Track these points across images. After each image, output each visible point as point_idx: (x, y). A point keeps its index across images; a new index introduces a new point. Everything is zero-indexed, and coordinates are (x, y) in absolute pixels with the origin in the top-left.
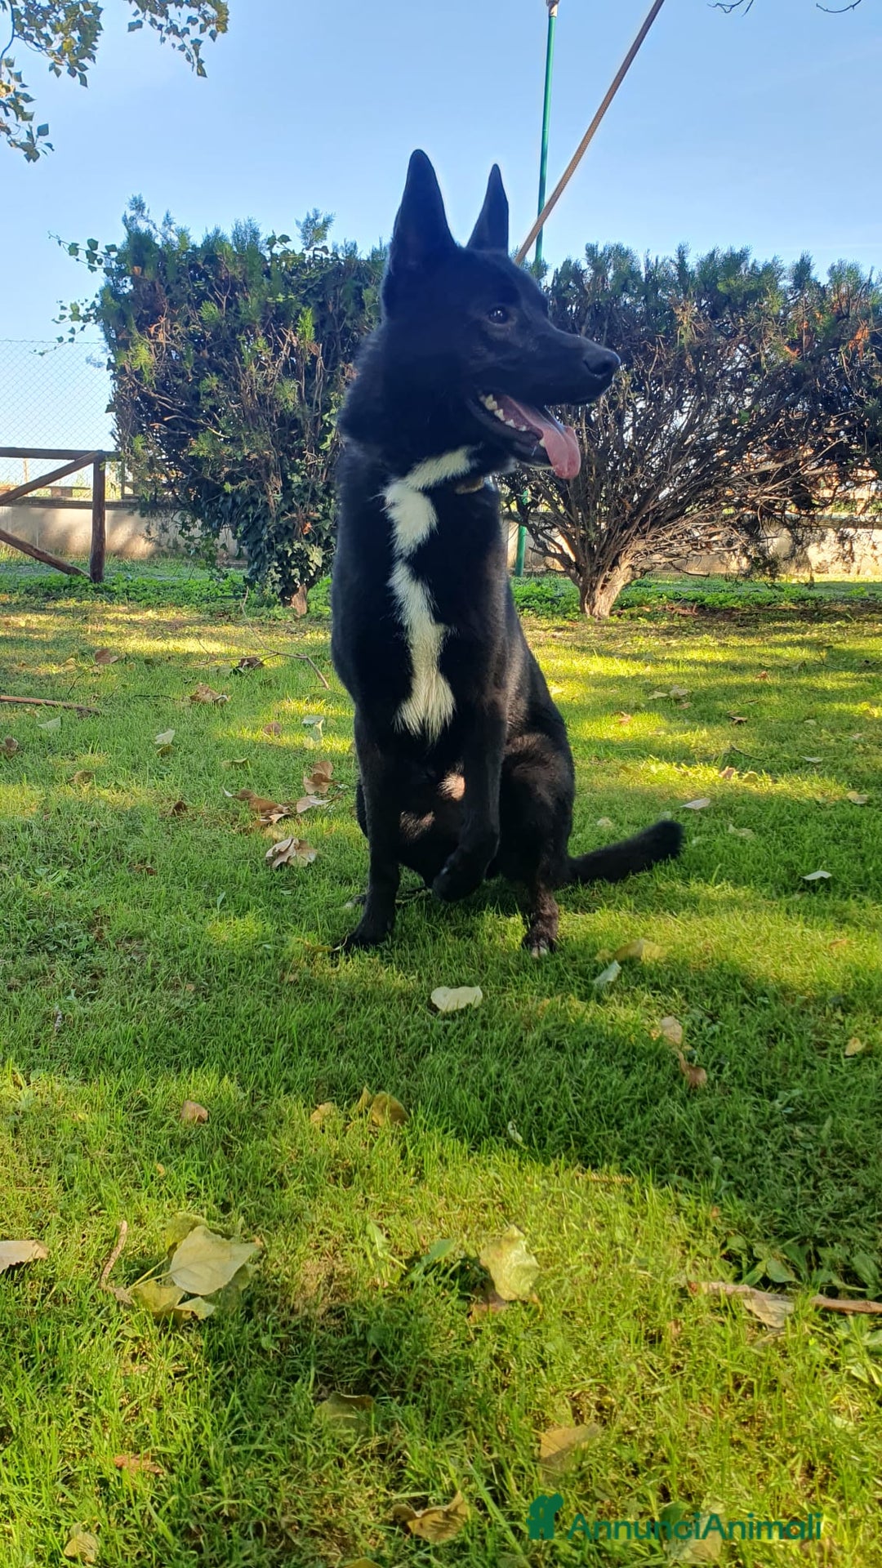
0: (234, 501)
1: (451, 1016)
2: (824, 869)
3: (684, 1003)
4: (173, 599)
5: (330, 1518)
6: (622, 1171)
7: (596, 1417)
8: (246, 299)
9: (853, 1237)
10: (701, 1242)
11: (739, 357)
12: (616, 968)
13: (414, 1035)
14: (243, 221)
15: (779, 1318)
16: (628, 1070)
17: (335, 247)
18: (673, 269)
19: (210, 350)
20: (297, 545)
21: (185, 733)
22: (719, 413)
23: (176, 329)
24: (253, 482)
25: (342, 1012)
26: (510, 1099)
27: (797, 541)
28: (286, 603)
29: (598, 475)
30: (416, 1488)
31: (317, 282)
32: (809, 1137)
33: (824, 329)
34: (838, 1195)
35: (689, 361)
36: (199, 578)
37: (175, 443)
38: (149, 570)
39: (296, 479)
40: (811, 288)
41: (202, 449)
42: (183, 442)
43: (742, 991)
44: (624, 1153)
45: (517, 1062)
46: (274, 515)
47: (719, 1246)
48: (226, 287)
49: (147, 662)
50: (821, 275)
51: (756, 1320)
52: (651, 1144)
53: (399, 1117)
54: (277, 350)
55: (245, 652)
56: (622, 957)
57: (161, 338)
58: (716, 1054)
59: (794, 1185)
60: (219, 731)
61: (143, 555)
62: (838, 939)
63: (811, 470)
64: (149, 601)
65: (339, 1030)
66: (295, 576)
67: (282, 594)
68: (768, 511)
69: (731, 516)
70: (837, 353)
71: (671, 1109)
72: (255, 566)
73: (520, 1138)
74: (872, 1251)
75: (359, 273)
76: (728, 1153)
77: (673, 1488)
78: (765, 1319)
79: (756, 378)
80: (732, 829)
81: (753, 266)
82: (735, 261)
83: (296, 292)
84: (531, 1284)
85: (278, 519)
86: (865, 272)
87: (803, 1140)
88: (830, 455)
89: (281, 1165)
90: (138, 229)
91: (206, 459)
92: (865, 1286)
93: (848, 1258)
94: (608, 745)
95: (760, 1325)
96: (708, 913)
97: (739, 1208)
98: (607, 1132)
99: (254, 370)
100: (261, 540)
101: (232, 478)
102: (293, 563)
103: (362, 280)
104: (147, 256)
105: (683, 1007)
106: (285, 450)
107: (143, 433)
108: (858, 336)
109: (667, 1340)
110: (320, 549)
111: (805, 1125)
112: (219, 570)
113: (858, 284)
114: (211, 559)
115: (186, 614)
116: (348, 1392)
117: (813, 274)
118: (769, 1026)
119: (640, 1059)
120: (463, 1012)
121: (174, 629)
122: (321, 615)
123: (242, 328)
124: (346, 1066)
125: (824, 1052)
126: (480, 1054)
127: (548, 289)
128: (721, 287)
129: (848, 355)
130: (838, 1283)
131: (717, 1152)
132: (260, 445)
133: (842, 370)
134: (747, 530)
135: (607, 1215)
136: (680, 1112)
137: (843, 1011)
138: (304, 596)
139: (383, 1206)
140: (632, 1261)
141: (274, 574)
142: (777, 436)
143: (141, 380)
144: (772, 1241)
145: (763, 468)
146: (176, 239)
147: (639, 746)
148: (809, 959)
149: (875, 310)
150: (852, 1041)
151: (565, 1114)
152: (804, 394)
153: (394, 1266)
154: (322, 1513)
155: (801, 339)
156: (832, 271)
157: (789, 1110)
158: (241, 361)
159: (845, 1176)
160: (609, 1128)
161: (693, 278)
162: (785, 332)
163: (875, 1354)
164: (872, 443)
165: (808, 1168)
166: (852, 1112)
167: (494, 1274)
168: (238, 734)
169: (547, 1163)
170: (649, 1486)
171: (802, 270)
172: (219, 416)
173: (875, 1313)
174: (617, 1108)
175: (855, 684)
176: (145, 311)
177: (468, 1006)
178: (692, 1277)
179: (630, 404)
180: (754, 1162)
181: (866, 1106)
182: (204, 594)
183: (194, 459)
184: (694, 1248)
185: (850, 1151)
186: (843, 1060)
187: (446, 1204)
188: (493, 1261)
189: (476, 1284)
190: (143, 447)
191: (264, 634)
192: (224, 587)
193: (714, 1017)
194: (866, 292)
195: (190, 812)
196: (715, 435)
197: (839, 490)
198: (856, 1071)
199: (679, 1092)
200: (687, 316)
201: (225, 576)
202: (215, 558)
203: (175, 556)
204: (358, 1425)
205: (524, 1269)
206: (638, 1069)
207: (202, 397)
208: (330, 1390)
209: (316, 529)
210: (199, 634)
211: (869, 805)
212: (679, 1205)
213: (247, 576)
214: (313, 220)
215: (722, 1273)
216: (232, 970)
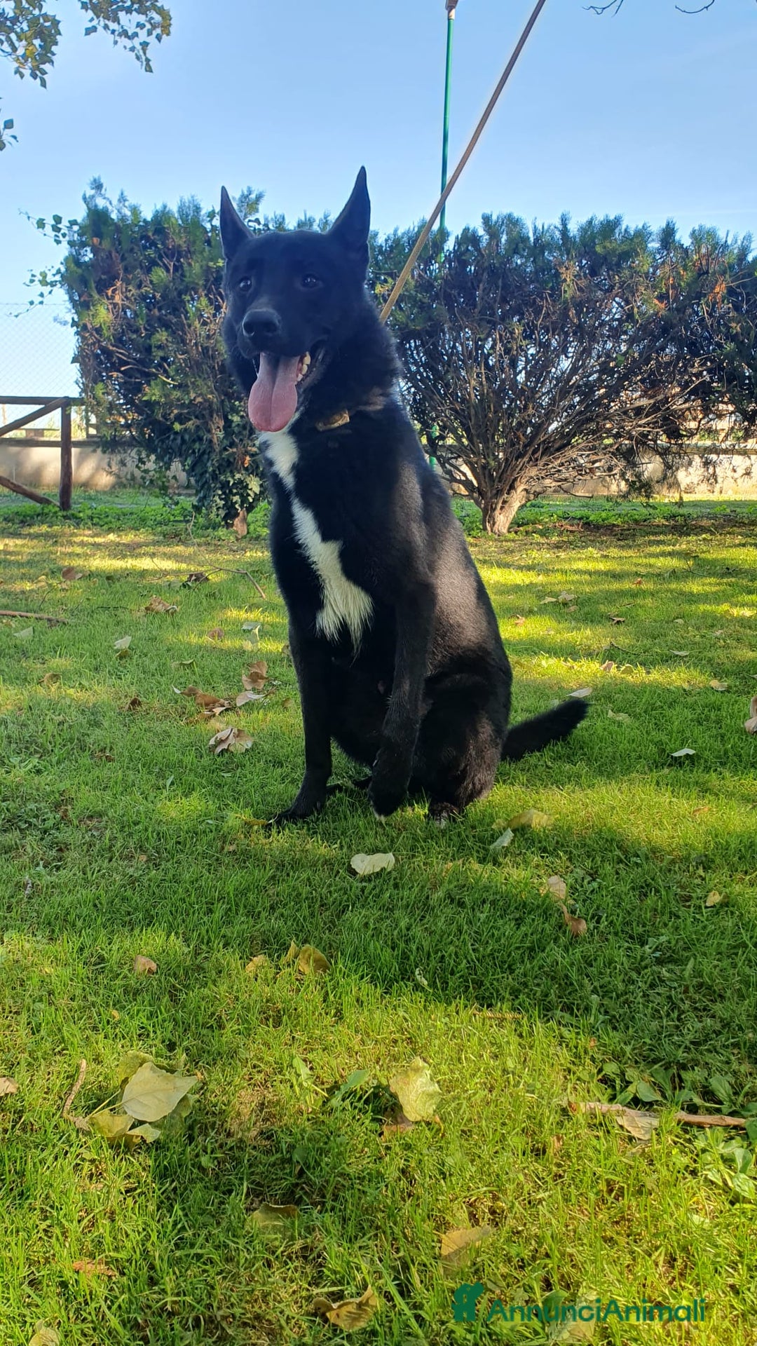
0: (183, 438)
1: (367, 879)
2: (689, 747)
3: (568, 864)
4: (131, 524)
5: (259, 1311)
6: (513, 1009)
7: (489, 1219)
8: (190, 265)
9: (711, 1061)
10: (581, 1068)
11: (615, 309)
12: (509, 835)
13: (335, 895)
14: (187, 198)
15: (647, 1132)
16: (519, 922)
17: (266, 219)
18: (558, 235)
19: (160, 309)
20: (238, 476)
21: (140, 639)
22: (599, 357)
23: (130, 291)
24: (198, 422)
25: (273, 877)
26: (418, 949)
27: (668, 467)
28: (228, 526)
29: (495, 412)
30: (334, 1284)
32: (674, 977)
33: (688, 284)
34: (699, 1025)
35: (572, 312)
36: (154, 505)
37: (131, 389)
38: (111, 499)
39: (236, 419)
40: (676, 249)
41: (154, 394)
42: (138, 389)
43: (618, 852)
44: (515, 993)
45: (424, 917)
46: (217, 450)
47: (596, 1071)
48: (173, 255)
49: (108, 578)
50: (684, 237)
51: (627, 1134)
52: (538, 985)
53: (321, 966)
54: (218, 308)
55: (193, 568)
56: (515, 825)
57: (118, 299)
58: (595, 907)
59: (661, 1018)
60: (170, 637)
61: (106, 486)
62: (700, 807)
63: (678, 405)
64: (111, 525)
65: (271, 892)
66: (236, 503)
67: (225, 518)
68: (642, 440)
69: (611, 445)
70: (698, 305)
71: (555, 953)
72: (201, 495)
73: (426, 983)
74: (726, 1073)
76: (604, 991)
77: (555, 1278)
78: (634, 1134)
79: (630, 327)
80: (611, 714)
81: (626, 230)
82: (610, 227)
84: (434, 1107)
85: (220, 453)
86: (721, 235)
87: (670, 980)
88: (694, 392)
89: (219, 1009)
90: (96, 206)
91: (158, 403)
92: (721, 1103)
93: (706, 1079)
95: (631, 1139)
96: (589, 787)
97: (614, 1039)
98: (500, 976)
99: (198, 326)
100: (206, 472)
101: (180, 419)
102: (235, 491)
104: (104, 229)
105: (568, 867)
106: (226, 394)
107: (103, 381)
108: (717, 290)
109: (550, 1152)
110: (258, 479)
111: (670, 966)
112: (171, 498)
113: (715, 246)
114: (164, 489)
115: (142, 536)
116: (276, 1203)
117: (677, 237)
118: (640, 882)
119: (529, 913)
120: (378, 875)
121: (132, 550)
122: (260, 536)
123: (186, 290)
124: (276, 924)
125: (688, 904)
126: (392, 910)
127: (450, 253)
128: (598, 249)
129: (708, 306)
130: (697, 1100)
131: (595, 991)
132: (205, 390)
133: (703, 319)
134: (624, 457)
135: (500, 1047)
136: (563, 957)
137: (704, 868)
138: (244, 519)
139: (308, 1043)
140: (521, 1086)
141: (218, 501)
142: (649, 376)
143: (101, 336)
144: (642, 1066)
145: (638, 404)
146: (129, 213)
147: (531, 644)
148: (675, 824)
149: (731, 267)
150: (711, 894)
151: (465, 961)
152: (672, 339)
153: (317, 1094)
154: (253, 1307)
155: (668, 293)
156: (693, 234)
157: (658, 954)
158: (187, 318)
159: (705, 1010)
160: (503, 972)
161: (575, 242)
162: (654, 287)
163: (728, 1161)
164: (729, 382)
165: (673, 1003)
166: (711, 954)
167: (402, 1100)
168: (186, 639)
169: (449, 1003)
170: (534, 1277)
171: (668, 234)
172: (169, 365)
173: (729, 1126)
174: (509, 956)
175: (717, 588)
176: (103, 277)
177: (382, 870)
178: (572, 1099)
179: (522, 350)
180: (627, 999)
181: (723, 949)
182: (158, 519)
183: (148, 403)
184: (574, 1073)
185: (709, 988)
186: (704, 910)
187: (362, 1040)
188: (401, 1088)
189: (386, 1109)
190: (103, 393)
191: (210, 552)
192: (176, 513)
193: (593, 875)
194: (723, 252)
195: (144, 707)
196: (595, 376)
197: (703, 422)
198: (715, 919)
199: (563, 940)
200: (570, 274)
201: (177, 504)
202: (167, 488)
203: (133, 487)
204: (283, 1231)
205: (428, 1095)
206: (528, 921)
207: (153, 349)
208: (261, 1202)
209: (254, 461)
210: (154, 553)
211: (728, 692)
212: (562, 1037)
213: (195, 503)
214: (247, 196)
215: (598, 1095)
216: (179, 843)
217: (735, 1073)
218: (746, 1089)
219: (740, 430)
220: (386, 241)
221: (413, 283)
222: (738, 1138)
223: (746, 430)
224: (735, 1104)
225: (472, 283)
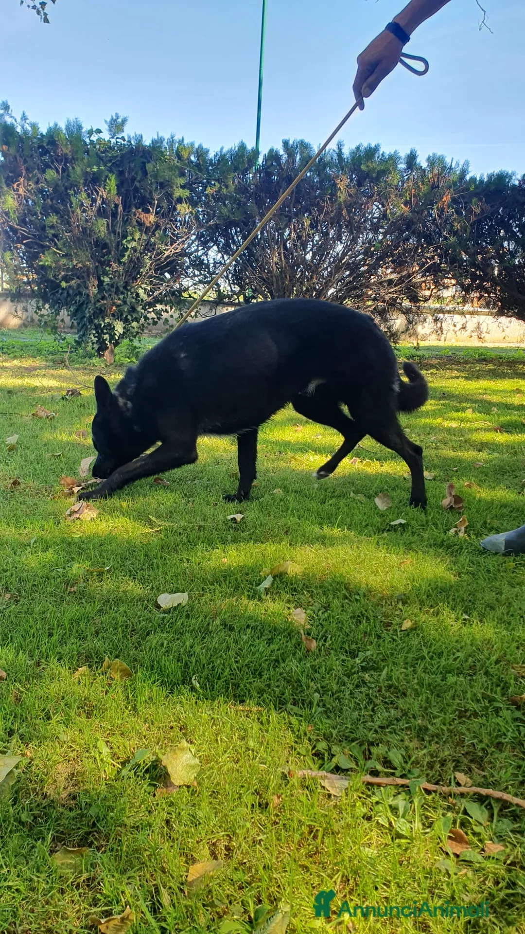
0: (68, 292)
1: (168, 611)
2: (402, 518)
3: (310, 599)
4: (30, 353)
5: (50, 926)
6: (259, 704)
7: (225, 855)
8: (73, 168)
9: (390, 740)
10: (301, 746)
11: (375, 210)
12: (270, 579)
13: (142, 624)
14: (72, 119)
15: (341, 791)
16: (270, 641)
17: (129, 137)
18: (335, 157)
19: (52, 200)
20: (107, 320)
21: (26, 437)
22: (363, 243)
23: (30, 185)
24: (79, 281)
25: (100, 611)
26: (197, 661)
27: (410, 322)
28: (101, 356)
29: (290, 280)
30: (106, 905)
31: (119, 158)
32: (372, 680)
33: (425, 194)
34: (386, 714)
35: (344, 212)
36: (47, 340)
37: (32, 258)
38: (18, 335)
39: (106, 280)
40: (417, 169)
41: (47, 261)
42: (36, 256)
43: (344, 592)
44: (261, 692)
45: (204, 638)
46: (93, 302)
47: (310, 748)
48: (62, 160)
49: (9, 392)
50: (422, 161)
51: (327, 792)
52: (278, 686)
53: (126, 674)
54: (94, 201)
55: (71, 386)
56: (276, 572)
57: (21, 191)
58: (324, 630)
59: (360, 709)
60: (47, 436)
61: (15, 326)
62: (405, 560)
63: (418, 279)
64: (16, 354)
65: (97, 622)
66: (106, 340)
67: (99, 350)
68: (392, 303)
69: (370, 306)
70: (432, 209)
71: (293, 665)
72: (81, 333)
73: (198, 685)
74: (400, 748)
75: (144, 154)
76: (323, 690)
77: (264, 897)
78: (332, 792)
79: (383, 223)
80: (352, 494)
81: (382, 155)
82: (371, 152)
83: (105, 165)
84: (195, 775)
85: (95, 304)
86: (448, 160)
87: (370, 682)
88: (428, 270)
89: (49, 706)
90: (6, 122)
91: (50, 267)
92: (395, 769)
93: (387, 752)
94: (287, 445)
95: (329, 796)
96: (331, 545)
97: (326, 724)
98: (253, 680)
99: (79, 212)
100: (84, 317)
101: (66, 279)
102: (105, 331)
103: (146, 158)
104: (11, 139)
105: (310, 602)
106: (100, 262)
107: (10, 250)
108: (444, 199)
109: (271, 806)
110: (122, 323)
111: (372, 672)
112: (60, 335)
113: (444, 168)
114: (54, 329)
115: (38, 362)
116: (74, 847)
117: (418, 161)
118: (358, 613)
119: (278, 635)
120: (175, 608)
121: (29, 372)
122: (123, 364)
123: (72, 186)
124: (98, 644)
125: (389, 628)
126: (182, 634)
127: (260, 166)
128: (363, 167)
129: (438, 210)
130: (379, 768)
131: (317, 691)
132: (83, 258)
133: (435, 219)
134: (380, 314)
135: (245, 730)
136: (297, 666)
137: (403, 603)
138: (112, 352)
139: (111, 730)
140: (257, 759)
141: (93, 338)
142: (398, 258)
143: (9, 217)
144: (344, 744)
145: (389, 277)
146: (30, 129)
147: (305, 444)
148: (387, 572)
149: (455, 184)
150: (405, 621)
151: (228, 669)
152: (413, 233)
153: (114, 766)
154: (46, 923)
155: (411, 200)
156: (429, 159)
157: (364, 664)
158: (71, 207)
159: (391, 703)
160: (254, 677)
161: (347, 162)
162: (401, 196)
163: (394, 809)
164: (452, 263)
165: (370, 699)
166: (399, 664)
167: (169, 770)
168: (59, 437)
169: (213, 700)
170: (249, 896)
171: (412, 158)
172: (58, 240)
173: (398, 785)
174: (260, 665)
175: (436, 407)
176: (10, 174)
177: (179, 605)
178: (292, 767)
179: (310, 238)
180: (339, 696)
181: (409, 660)
182: (51, 350)
183: (43, 267)
184: (295, 749)
185: (396, 688)
186: (399, 633)
187: (149, 727)
188: (171, 762)
189: (161, 776)
190: (11, 259)
191: (85, 375)
192: (63, 346)
193: (327, 607)
194: (449, 172)
195: (22, 486)
196: (360, 257)
197: (434, 291)
198: (406, 639)
199: (299, 654)
200: (343, 183)
201: (64, 339)
202: (57, 328)
203: (33, 326)
204: (75, 867)
205: (191, 766)
206: (277, 640)
207: (47, 229)
208: (62, 845)
209: (119, 310)
210: (44, 375)
211: (434, 480)
212: (290, 724)
213: (77, 339)
214: (116, 120)
215: (312, 765)
216: (35, 585)
217: (407, 748)
218: (413, 759)
219: (459, 297)
220: (215, 156)
221: (234, 187)
222: (403, 793)
223: (464, 297)
224: (404, 769)
225: (275, 189)
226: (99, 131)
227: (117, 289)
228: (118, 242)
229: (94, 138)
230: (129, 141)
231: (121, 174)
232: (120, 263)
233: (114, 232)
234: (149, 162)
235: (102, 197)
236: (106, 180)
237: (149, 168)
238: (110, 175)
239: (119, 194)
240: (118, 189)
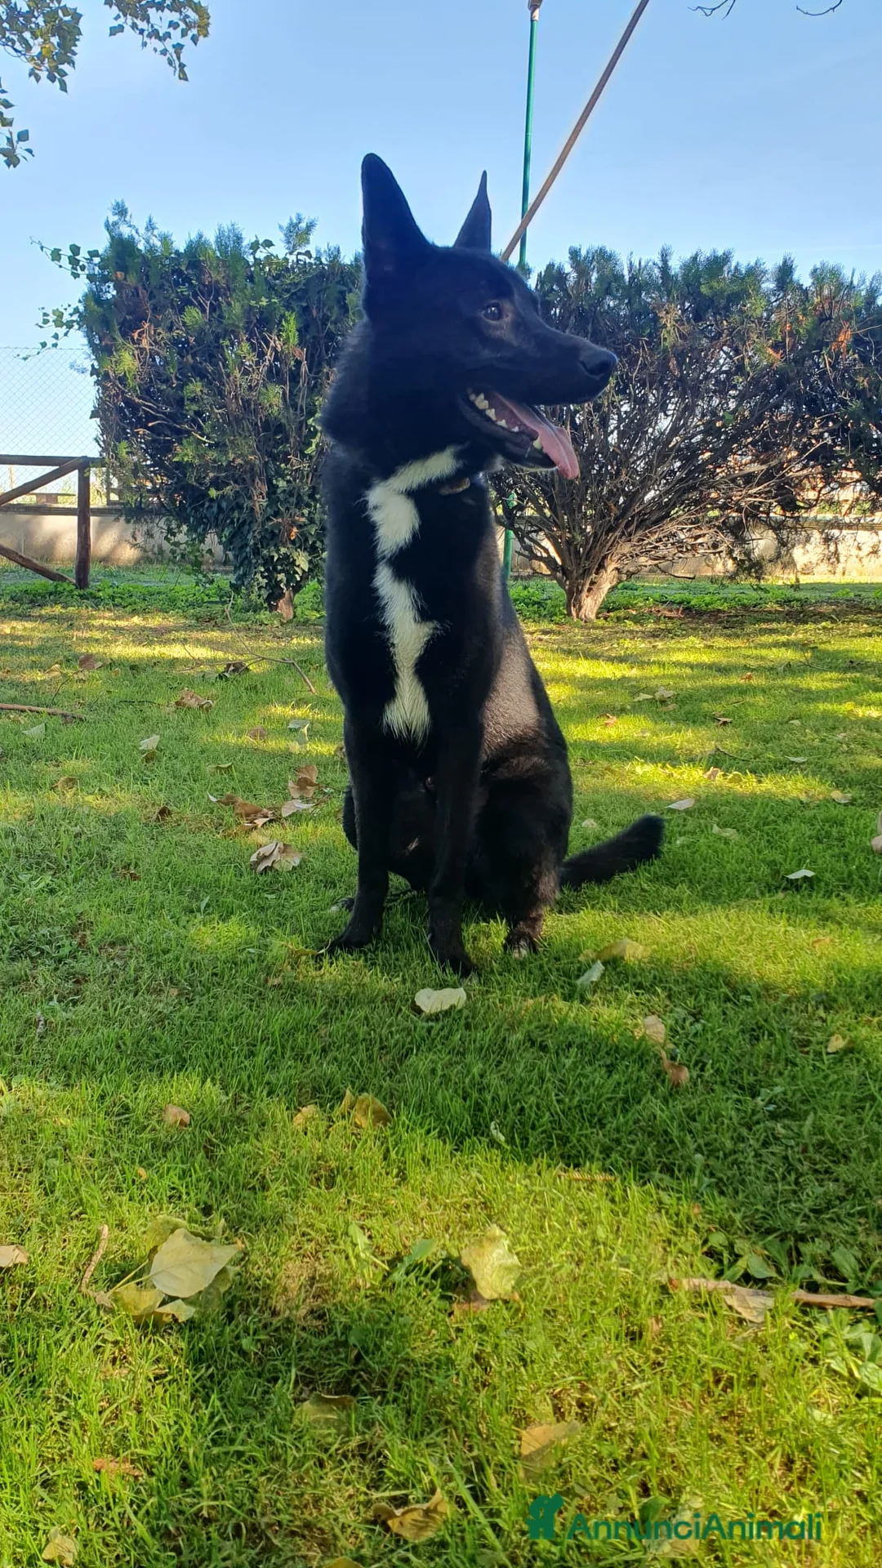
0: (219, 507)
1: (435, 1017)
2: (807, 868)
3: (667, 1002)
4: (159, 605)
5: (310, 1518)
6: (604, 1170)
7: (577, 1414)
8: (229, 304)
9: (834, 1232)
10: (683, 1239)
11: (723, 359)
12: (599, 968)
13: (397, 1036)
14: (226, 226)
15: (760, 1314)
16: (610, 1069)
17: (318, 252)
18: (657, 272)
19: (194, 356)
20: (283, 550)
21: (170, 738)
22: (703, 415)
23: (159, 334)
24: (237, 488)
25: (325, 1015)
26: (493, 1099)
27: (783, 543)
28: (272, 608)
29: (583, 478)
30: (397, 1487)
31: (300, 286)
32: (791, 1134)
33: (807, 331)
34: (820, 1190)
35: (673, 363)
36: (185, 584)
37: (159, 449)
38: (134, 576)
39: (282, 484)
40: (793, 290)
41: (187, 455)
42: (168, 448)
43: (725, 989)
44: (606, 1152)
45: (500, 1062)
46: (260, 520)
47: (700, 1242)
48: (210, 292)
49: (133, 668)
50: (803, 277)
51: (737, 1315)
52: (633, 1142)
53: (381, 1118)
54: (261, 355)
55: (231, 657)
56: (606, 956)
57: (145, 344)
58: (698, 1052)
59: (776, 1181)
60: (203, 736)
61: (130, 561)
62: (821, 937)
63: (795, 471)
64: (135, 607)
65: (322, 1033)
66: (281, 581)
67: (268, 600)
68: (753, 513)
69: (717, 518)
70: (820, 355)
71: (653, 1106)
72: (241, 572)
73: (503, 1138)
74: (852, 1246)
75: (342, 278)
76: (710, 1150)
77: (653, 1483)
78: (745, 1315)
79: (739, 379)
80: (716, 829)
81: (736, 268)
82: (718, 263)
83: (279, 296)
84: (513, 1282)
85: (263, 523)
86: (846, 274)
87: (786, 1137)
88: (814, 456)
89: (263, 1168)
90: (121, 234)
91: (191, 464)
92: (845, 1280)
93: (828, 1253)
94: (594, 747)
95: (741, 1321)
96: (691, 913)
97: (721, 1205)
98: (589, 1131)
99: (238, 375)
100: (246, 545)
101: (217, 484)
102: (279, 568)
103: (345, 284)
104: (129, 262)
105: (666, 1006)
106: (270, 455)
107: (127, 438)
108: (841, 338)
109: (648, 1336)
110: (306, 554)
111: (786, 1122)
112: (205, 576)
113: (839, 286)
114: (197, 565)
115: (171, 620)
116: (329, 1393)
117: (795, 276)
118: (751, 1023)
119: (623, 1058)
120: (447, 1013)
121: (160, 635)
122: (309, 621)
123: (226, 334)
124: (329, 1069)
125: (806, 1049)
126: (463, 1054)
128: (704, 289)
129: (831, 357)
130: (818, 1277)
131: (698, 1150)
132: (246, 450)
133: (825, 372)
134: (732, 532)
135: (589, 1213)
136: (662, 1110)
137: (825, 1008)
138: (291, 601)
139: (365, 1207)
140: (614, 1259)
141: (260, 579)
142: (762, 438)
143: (125, 386)
144: (754, 1237)
145: (748, 470)
146: (159, 244)
147: (623, 747)
148: (792, 957)
149: (858, 312)
150: (834, 1038)
151: (548, 1114)
152: (788, 396)
153: (376, 1267)
154: (302, 1513)
155: (784, 341)
156: (814, 273)
157: (771, 1108)
158: (225, 366)
159: (826, 1172)
160: (592, 1127)
161: (677, 281)
162: (768, 335)
163: (854, 1347)
164: (855, 445)
165: (790, 1165)
166: (833, 1108)
167: (475, 1274)
168: (223, 739)
169: (530, 1163)
170: (629, 1481)
171: (785, 272)
172: (204, 421)
173: (855, 1307)
174: (599, 1107)
175: (839, 684)
176: (128, 317)
177: (451, 1007)
178: (673, 1274)
179: (615, 407)
180: (736, 1159)
181: (848, 1101)
182: (190, 600)
183: (179, 465)
184: (675, 1245)
185: (832, 1147)
186: (825, 1057)
187: (429, 1204)
188: (475, 1261)
189: (457, 1285)
190: (128, 453)
191: (250, 639)
192: (211, 593)
193: (696, 1016)
194: (848, 294)
195: (175, 817)
196: (699, 437)
197: (823, 492)
198: (838, 1068)
199: (662, 1090)
200: (671, 318)
201: (212, 582)
202: (201, 563)
203: (161, 562)
204: (338, 1425)
205: (506, 1268)
206: (621, 1068)
207: (186, 402)
208: (311, 1391)
209: (302, 534)
210: (185, 640)
211: (852, 804)
212: (661, 1203)
213: (233, 582)
214: (297, 224)
215: (703, 1270)
216: (216, 975)
217: (862, 1246)
218: (875, 1264)
219: (866, 501)
222: (866, 1321)
223: (874, 501)
224: (861, 1282)
226: (268, 244)
227: (300, 498)
228: (301, 423)
229: (261, 254)
230: (318, 259)
231: (306, 310)
232: (304, 456)
233: (295, 406)
234: (350, 291)
235: (275, 349)
236: (280, 321)
237: (351, 301)
238: (287, 313)
239: (302, 343)
240: (300, 336)
